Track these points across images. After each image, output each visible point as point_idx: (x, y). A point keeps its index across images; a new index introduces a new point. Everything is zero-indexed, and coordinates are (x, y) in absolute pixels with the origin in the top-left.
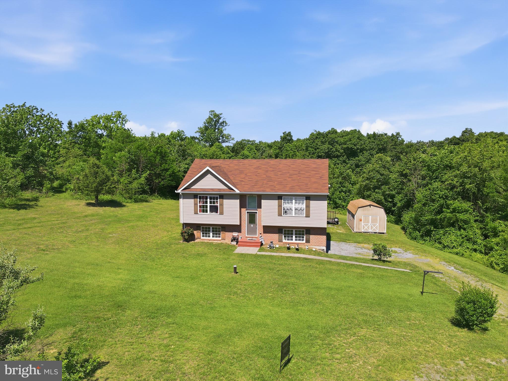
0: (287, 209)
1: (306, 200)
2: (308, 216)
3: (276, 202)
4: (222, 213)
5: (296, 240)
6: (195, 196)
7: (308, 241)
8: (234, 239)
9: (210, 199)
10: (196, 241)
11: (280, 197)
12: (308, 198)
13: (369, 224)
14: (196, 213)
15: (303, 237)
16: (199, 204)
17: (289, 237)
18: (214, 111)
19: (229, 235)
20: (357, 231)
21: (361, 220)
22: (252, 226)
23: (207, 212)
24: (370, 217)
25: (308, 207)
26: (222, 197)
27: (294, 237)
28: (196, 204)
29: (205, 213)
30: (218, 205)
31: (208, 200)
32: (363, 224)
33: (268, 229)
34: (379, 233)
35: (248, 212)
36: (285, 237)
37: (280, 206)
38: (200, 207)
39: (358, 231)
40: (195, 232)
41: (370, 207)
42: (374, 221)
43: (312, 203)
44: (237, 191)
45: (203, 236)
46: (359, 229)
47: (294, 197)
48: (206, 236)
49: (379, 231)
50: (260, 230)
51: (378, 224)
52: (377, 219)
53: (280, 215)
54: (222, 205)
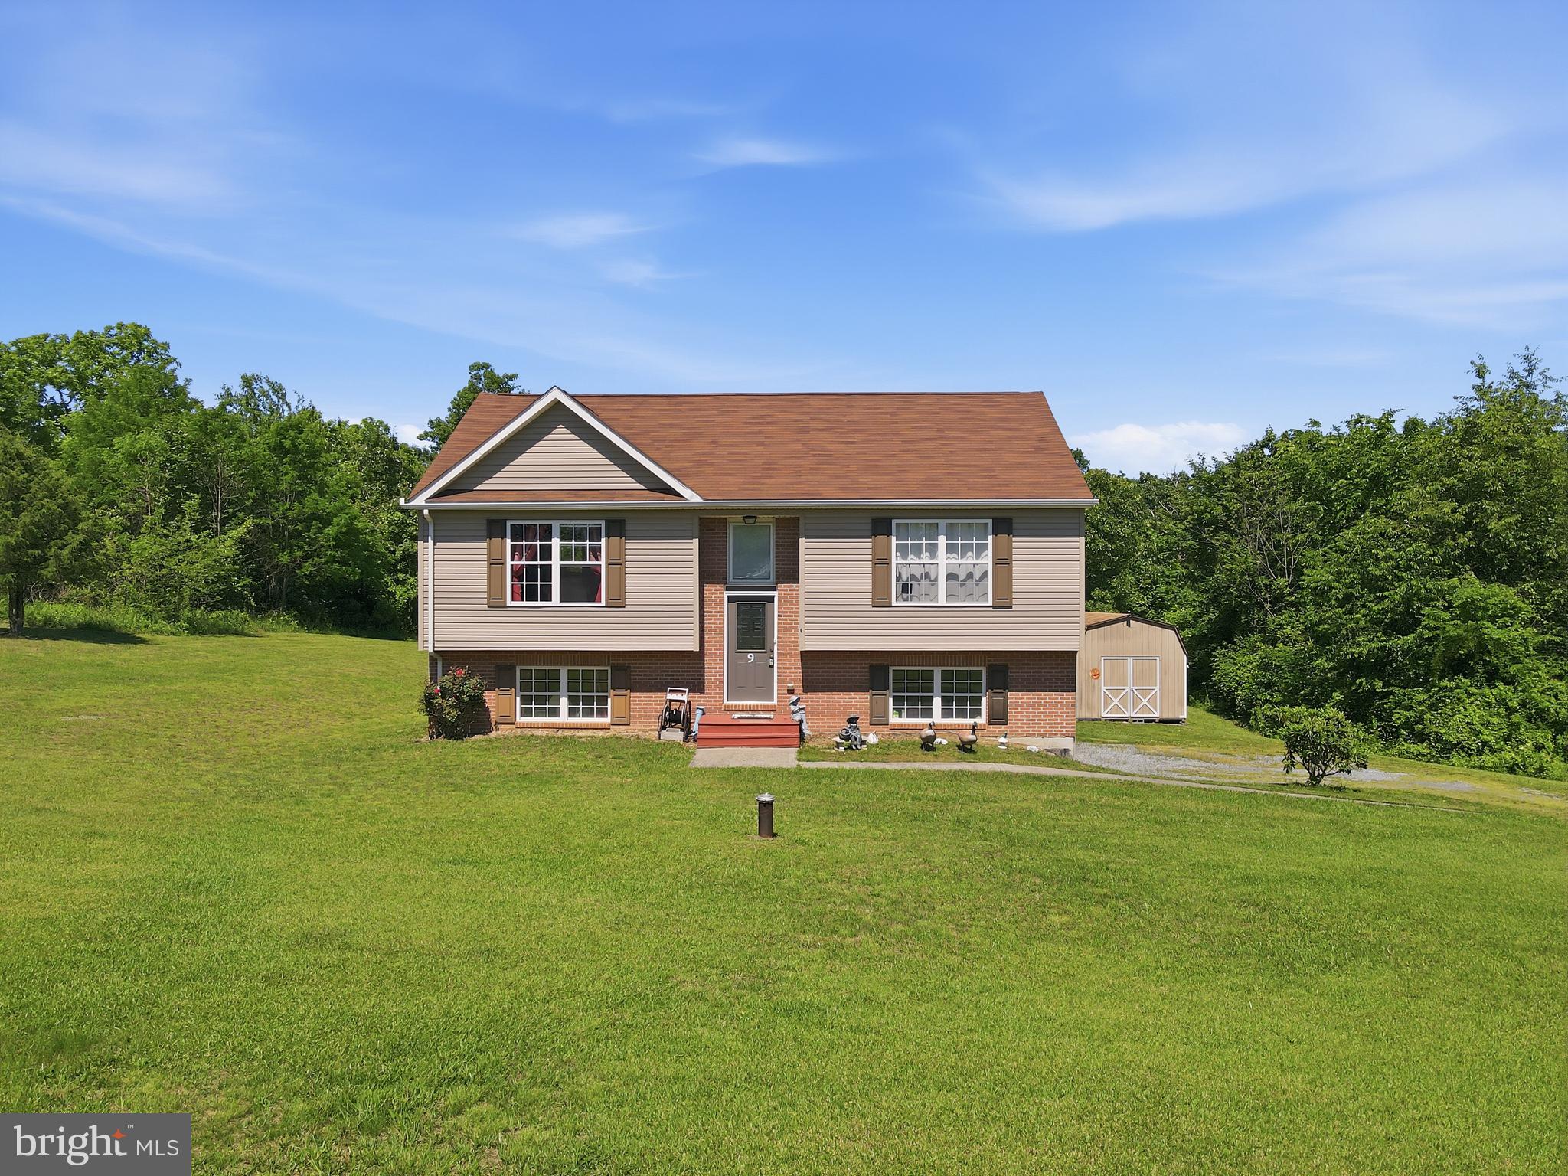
0: (913, 577)
1: (995, 533)
2: (1003, 603)
3: (864, 547)
4: (617, 602)
5: (946, 713)
6: (492, 525)
7: (998, 717)
8: (675, 718)
9: (565, 535)
10: (493, 734)
11: (879, 524)
12: (1005, 523)
13: (1128, 689)
14: (496, 603)
15: (977, 701)
16: (509, 563)
17: (912, 701)
18: (486, 366)
19: (648, 706)
20: (1083, 717)
21: (1096, 675)
22: (751, 657)
23: (546, 596)
24: (1130, 660)
25: (1003, 562)
26: (619, 525)
27: (937, 702)
28: (495, 563)
29: (539, 603)
30: (603, 562)
31: (556, 543)
32: (1104, 689)
33: (825, 670)
34: (1162, 721)
35: (731, 599)
36: (897, 701)
37: (881, 562)
38: (517, 574)
39: (1088, 716)
40: (490, 697)
41: (1129, 625)
42: (1144, 676)
43: (1021, 546)
44: (692, 497)
45: (526, 712)
46: (1090, 708)
47: (942, 523)
48: (540, 712)
49: (1162, 712)
50: (785, 672)
51: (1157, 688)
52: (1153, 669)
53: (881, 601)
54: (617, 562)
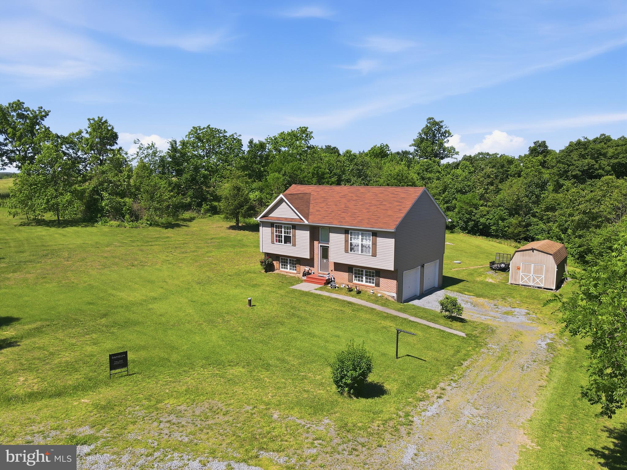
0: (355, 245)
1: (372, 236)
2: (374, 255)
3: (343, 236)
4: (294, 245)
5: (366, 282)
6: (272, 225)
7: (378, 285)
8: (305, 274)
9: (285, 227)
10: (276, 272)
11: (346, 231)
12: (375, 234)
13: (531, 275)
14: (273, 242)
15: (373, 280)
16: (275, 234)
17: (359, 277)
18: (433, 118)
20: (512, 283)
21: (519, 269)
22: (325, 261)
23: (282, 242)
24: (533, 265)
25: (374, 244)
26: (294, 227)
27: (364, 278)
28: (272, 233)
29: (280, 243)
30: (291, 235)
31: (283, 230)
32: (521, 274)
33: (339, 267)
34: (544, 288)
35: (321, 246)
36: (356, 277)
37: (346, 241)
38: (276, 236)
39: (515, 283)
40: (275, 262)
41: (533, 252)
42: (538, 271)
43: (379, 240)
44: (306, 222)
45: (282, 268)
46: (515, 280)
47: (360, 232)
48: (285, 268)
49: (545, 285)
50: (332, 267)
51: (543, 276)
52: (542, 269)
53: (346, 251)
54: (294, 236)
